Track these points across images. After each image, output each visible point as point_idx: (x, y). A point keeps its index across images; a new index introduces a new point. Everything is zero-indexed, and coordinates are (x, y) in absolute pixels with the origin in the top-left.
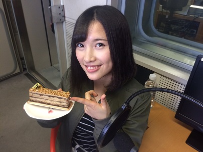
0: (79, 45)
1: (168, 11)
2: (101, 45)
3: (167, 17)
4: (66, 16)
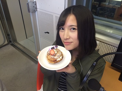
0: (61, 29)
1: (98, 3)
2: (74, 29)
3: (97, 6)
4: (37, 8)
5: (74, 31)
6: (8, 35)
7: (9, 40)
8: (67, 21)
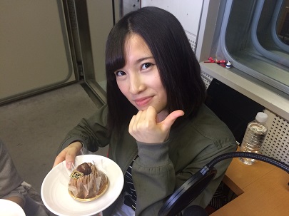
5: (151, 70)
6: (79, 63)
7: (80, 74)
8: (127, 53)
